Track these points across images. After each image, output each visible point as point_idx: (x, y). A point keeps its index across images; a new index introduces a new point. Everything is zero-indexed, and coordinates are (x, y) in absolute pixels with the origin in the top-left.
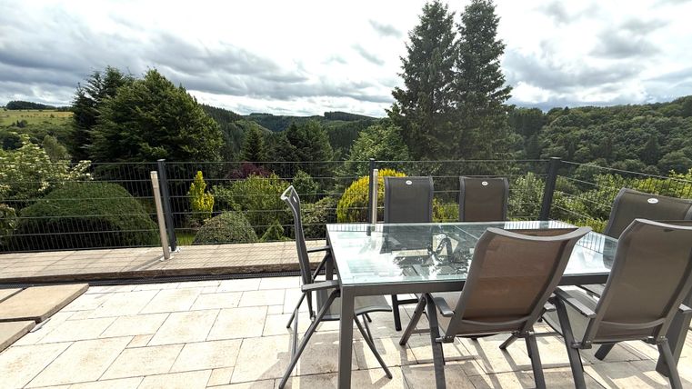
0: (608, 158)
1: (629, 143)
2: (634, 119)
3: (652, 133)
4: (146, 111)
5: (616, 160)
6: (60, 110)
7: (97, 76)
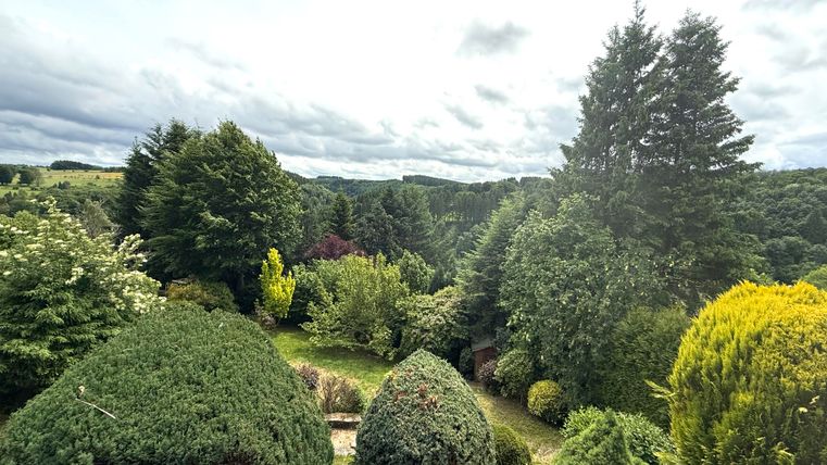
0: (759, 234)
1: (784, 216)
2: (788, 186)
3: (812, 203)
4: (215, 169)
5: (771, 237)
6: (107, 170)
7: (158, 129)
